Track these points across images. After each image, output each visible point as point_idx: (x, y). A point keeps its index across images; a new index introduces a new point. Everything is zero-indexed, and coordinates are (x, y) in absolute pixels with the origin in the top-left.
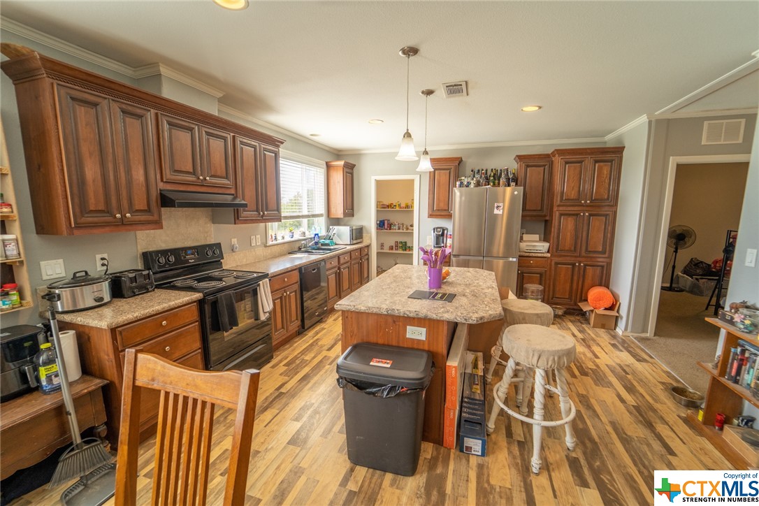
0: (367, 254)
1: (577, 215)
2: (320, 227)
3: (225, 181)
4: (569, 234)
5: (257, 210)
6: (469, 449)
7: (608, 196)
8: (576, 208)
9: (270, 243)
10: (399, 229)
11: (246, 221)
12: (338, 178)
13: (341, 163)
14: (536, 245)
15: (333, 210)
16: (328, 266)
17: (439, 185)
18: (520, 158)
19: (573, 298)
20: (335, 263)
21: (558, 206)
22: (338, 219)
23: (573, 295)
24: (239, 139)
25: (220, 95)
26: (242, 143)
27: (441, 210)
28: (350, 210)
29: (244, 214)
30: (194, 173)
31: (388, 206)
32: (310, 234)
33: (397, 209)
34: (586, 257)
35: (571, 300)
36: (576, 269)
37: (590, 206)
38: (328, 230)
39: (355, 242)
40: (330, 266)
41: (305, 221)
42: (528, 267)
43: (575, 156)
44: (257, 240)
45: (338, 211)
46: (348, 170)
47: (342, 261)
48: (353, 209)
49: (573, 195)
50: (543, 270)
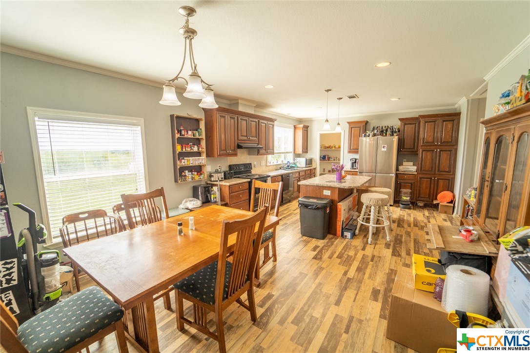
0: (314, 173)
1: (433, 151)
2: (290, 158)
3: (256, 138)
4: (428, 162)
5: (265, 150)
6: (346, 236)
7: (452, 140)
8: (432, 147)
9: (268, 165)
10: (334, 160)
11: (261, 154)
12: (300, 133)
13: (302, 126)
14: (409, 167)
15: (297, 150)
16: (294, 176)
17: (354, 137)
18: (401, 119)
19: (431, 198)
20: (297, 175)
21: (421, 146)
22: (299, 154)
23: (431, 195)
24: (261, 121)
25: (255, 105)
26: (261, 123)
27: (354, 149)
28: (306, 149)
29: (262, 151)
30: (246, 136)
31: (328, 147)
32: (285, 162)
33: (334, 149)
34: (438, 174)
35: (430, 199)
36: (433, 181)
37: (441, 146)
38: (294, 160)
39: (308, 166)
40: (295, 176)
41: (283, 155)
42: (404, 179)
43: (432, 118)
44: (263, 163)
45: (299, 150)
46: (305, 129)
47: (301, 175)
48: (307, 149)
49: (430, 140)
50: (413, 181)
